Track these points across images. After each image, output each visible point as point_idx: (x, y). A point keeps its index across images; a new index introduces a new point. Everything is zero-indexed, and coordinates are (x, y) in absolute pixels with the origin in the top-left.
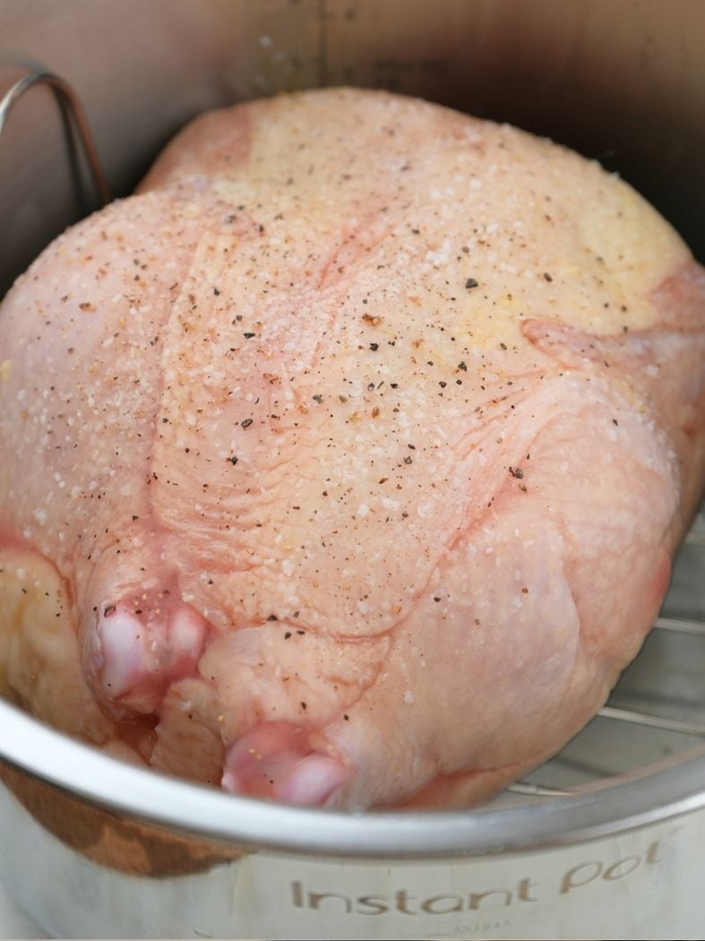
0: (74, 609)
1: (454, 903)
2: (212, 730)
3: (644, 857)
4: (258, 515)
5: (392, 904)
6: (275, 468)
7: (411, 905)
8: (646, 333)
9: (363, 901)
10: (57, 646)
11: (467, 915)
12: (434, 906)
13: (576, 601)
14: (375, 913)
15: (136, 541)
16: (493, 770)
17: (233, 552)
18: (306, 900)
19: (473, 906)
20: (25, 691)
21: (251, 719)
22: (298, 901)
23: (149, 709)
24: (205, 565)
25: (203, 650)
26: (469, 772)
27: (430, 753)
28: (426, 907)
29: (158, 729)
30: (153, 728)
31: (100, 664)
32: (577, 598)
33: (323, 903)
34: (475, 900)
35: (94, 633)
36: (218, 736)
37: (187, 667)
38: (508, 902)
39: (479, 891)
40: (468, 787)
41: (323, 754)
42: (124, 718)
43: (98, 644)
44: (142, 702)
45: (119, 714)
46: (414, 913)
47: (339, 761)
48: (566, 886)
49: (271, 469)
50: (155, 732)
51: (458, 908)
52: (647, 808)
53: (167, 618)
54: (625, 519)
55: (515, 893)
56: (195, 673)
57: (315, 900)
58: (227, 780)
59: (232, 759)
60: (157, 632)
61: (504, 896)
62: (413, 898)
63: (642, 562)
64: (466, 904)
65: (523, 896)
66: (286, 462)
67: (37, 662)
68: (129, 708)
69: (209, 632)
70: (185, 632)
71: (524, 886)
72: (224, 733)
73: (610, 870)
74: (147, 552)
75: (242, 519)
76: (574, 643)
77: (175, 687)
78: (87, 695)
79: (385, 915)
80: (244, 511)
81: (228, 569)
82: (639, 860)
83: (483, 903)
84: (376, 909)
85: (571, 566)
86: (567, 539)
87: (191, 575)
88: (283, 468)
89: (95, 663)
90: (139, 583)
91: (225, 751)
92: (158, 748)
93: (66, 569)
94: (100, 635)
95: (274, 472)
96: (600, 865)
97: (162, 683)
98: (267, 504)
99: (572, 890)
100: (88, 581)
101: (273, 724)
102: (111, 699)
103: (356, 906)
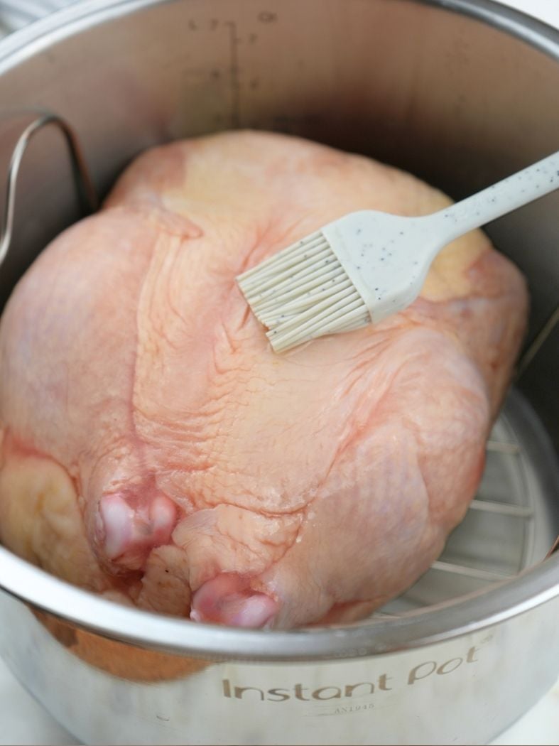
0: (81, 499)
1: (335, 692)
2: (182, 580)
3: (465, 658)
4: (210, 430)
5: (292, 694)
6: (220, 398)
7: (305, 694)
8: (465, 299)
9: (272, 692)
10: (69, 524)
11: (344, 700)
12: (321, 695)
13: (427, 484)
14: (282, 700)
15: (124, 450)
16: (369, 600)
17: (193, 456)
18: (233, 692)
19: (348, 694)
20: (44, 556)
21: (211, 572)
22: (227, 694)
23: (137, 567)
24: (173, 466)
25: (175, 525)
26: (353, 603)
27: (330, 591)
28: (316, 695)
29: (144, 580)
30: (139, 580)
31: (102, 537)
32: (426, 481)
33: (244, 694)
34: (349, 690)
35: (97, 515)
36: (188, 585)
37: (165, 538)
38: (372, 692)
39: (352, 684)
40: (353, 612)
41: (260, 594)
42: (119, 573)
43: (100, 524)
44: (132, 562)
45: (116, 570)
46: (308, 700)
47: (272, 598)
48: (412, 679)
49: (217, 399)
50: (141, 582)
51: (338, 696)
52: (465, 623)
53: (148, 503)
54: (458, 428)
55: (377, 685)
56: (170, 541)
57: (239, 692)
58: (193, 614)
59: (197, 599)
60: (142, 514)
61: (370, 686)
62: (306, 689)
63: (468, 456)
64: (343, 693)
65: (383, 687)
66: (228, 394)
67: (54, 535)
68: (122, 566)
69: (179, 513)
70: (162, 513)
71: (383, 680)
72: (191, 582)
73: (442, 667)
74: (133, 459)
75: (198, 434)
76: (425, 513)
77: (156, 551)
78: (92, 557)
79: (287, 701)
80: (199, 429)
81: (190, 468)
82: (462, 660)
83: (354, 692)
84: (281, 698)
85: (423, 460)
86: (419, 442)
87: (164, 472)
88: (226, 398)
89: (98, 536)
90: (128, 480)
91: (192, 594)
92: (143, 593)
93: (73, 471)
94: (102, 517)
95: (220, 400)
96: (435, 664)
97: (146, 548)
98: (216, 423)
99: (416, 681)
100: (90, 479)
101: (227, 574)
102: (110, 560)
103: (267, 695)
